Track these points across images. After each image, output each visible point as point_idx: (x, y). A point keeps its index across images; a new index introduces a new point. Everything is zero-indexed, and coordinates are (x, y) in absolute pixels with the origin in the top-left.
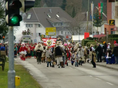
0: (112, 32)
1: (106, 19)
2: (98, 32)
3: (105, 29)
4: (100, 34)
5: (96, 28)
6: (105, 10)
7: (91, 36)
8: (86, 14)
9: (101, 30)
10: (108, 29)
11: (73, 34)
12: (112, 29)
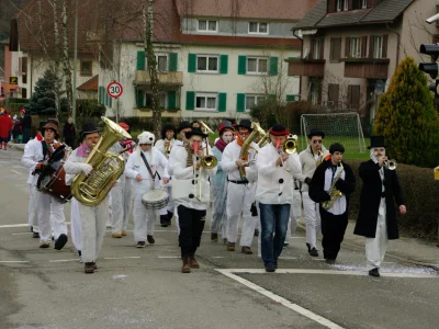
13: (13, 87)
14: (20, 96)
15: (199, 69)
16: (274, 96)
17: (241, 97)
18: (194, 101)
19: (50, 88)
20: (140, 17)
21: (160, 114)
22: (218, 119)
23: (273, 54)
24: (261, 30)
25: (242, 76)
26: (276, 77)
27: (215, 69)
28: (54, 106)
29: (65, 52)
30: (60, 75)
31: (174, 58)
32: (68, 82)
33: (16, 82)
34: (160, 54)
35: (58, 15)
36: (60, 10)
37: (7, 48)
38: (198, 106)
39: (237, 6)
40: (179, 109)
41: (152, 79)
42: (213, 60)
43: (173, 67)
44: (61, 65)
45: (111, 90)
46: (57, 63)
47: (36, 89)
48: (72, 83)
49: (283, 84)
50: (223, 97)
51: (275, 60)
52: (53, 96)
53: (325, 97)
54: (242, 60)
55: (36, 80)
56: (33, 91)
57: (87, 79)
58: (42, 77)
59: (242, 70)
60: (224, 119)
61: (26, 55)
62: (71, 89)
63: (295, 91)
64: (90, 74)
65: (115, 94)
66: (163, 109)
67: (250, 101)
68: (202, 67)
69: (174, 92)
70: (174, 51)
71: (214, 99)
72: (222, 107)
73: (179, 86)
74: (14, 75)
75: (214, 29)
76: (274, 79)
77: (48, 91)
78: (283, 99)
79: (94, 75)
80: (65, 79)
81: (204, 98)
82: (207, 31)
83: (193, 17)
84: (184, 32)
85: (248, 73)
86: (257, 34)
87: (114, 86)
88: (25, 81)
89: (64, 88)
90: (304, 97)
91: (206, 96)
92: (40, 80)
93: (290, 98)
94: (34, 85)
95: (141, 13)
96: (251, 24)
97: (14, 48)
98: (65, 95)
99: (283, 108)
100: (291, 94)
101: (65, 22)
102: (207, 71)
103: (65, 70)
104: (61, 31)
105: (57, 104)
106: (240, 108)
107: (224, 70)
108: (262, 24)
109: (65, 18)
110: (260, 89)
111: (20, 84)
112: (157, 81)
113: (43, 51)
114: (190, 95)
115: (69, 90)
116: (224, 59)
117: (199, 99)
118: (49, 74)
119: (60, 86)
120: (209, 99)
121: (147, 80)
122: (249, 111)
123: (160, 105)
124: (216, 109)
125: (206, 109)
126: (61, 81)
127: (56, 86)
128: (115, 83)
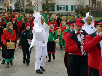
13: (8, 6)
14: (10, 8)
16: (82, 6)
17: (72, 7)
19: (18, 5)
21: (49, 12)
22: (66, 13)
28: (19, 11)
32: (23, 3)
33: (9, 4)
38: (60, 9)
40: (55, 10)
41: (46, 2)
45: (35, 5)
48: (24, 4)
49: (84, 2)
50: (67, 7)
52: (19, 8)
53: (97, 5)
57: (29, 3)
58: (16, 2)
60: (68, 13)
63: (88, 4)
64: (29, 1)
65: (36, 6)
66: (50, 11)
67: (75, 7)
69: (53, 6)
71: (65, 7)
72: (67, 9)
73: (54, 4)
74: (8, 2)
76: (81, 1)
77: (18, 6)
78: (84, 7)
79: (30, 2)
80: (22, 2)
81: (62, 7)
87: (36, 4)
89: (22, 5)
90: (91, 6)
91: (62, 6)
92: (15, 3)
93: (87, 6)
94: (14, 5)
98: (22, 7)
99: (84, 9)
100: (87, 5)
105: (20, 10)
106: (72, 9)
110: (78, 4)
111: (10, 5)
112: (48, 2)
114: (58, 6)
115: (23, 6)
117: (60, 7)
118: (18, 1)
119: (21, 5)
120: (63, 7)
121: (45, 2)
122: (75, 10)
123: (49, 9)
124: (65, 10)
125: (62, 10)
126: (21, 3)
127: (20, 5)
128: (36, 3)
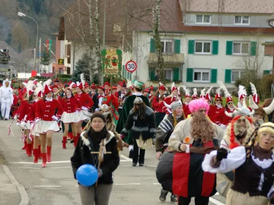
0: (60, 72)
1: (54, 58)
2: (45, 71)
3: (53, 68)
4: (47, 72)
5: (43, 66)
6: (54, 48)
7: (39, 75)
8: (33, 51)
9: (48, 69)
10: (56, 69)
11: (19, 72)
12: (60, 68)
13: (61, 66)
14: (65, 73)
15: (197, 51)
16: (253, 71)
17: (228, 72)
18: (193, 75)
19: (87, 66)
20: (150, 13)
23: (253, 39)
24: (244, 22)
25: (229, 57)
26: (254, 57)
27: (209, 51)
29: (97, 40)
30: (93, 56)
31: (178, 43)
32: (99, 61)
33: (63, 62)
34: (167, 41)
35: (92, 13)
36: (93, 10)
37: (57, 38)
38: (196, 79)
39: (223, 4)
40: (181, 81)
41: (159, 59)
42: (207, 45)
43: (177, 50)
44: (94, 49)
45: (128, 67)
46: (91, 48)
47: (77, 67)
49: (259, 62)
50: (214, 72)
51: (254, 44)
52: (89, 72)
54: (229, 44)
55: (76, 61)
56: (75, 69)
58: (81, 58)
59: (229, 52)
60: (215, 89)
61: (70, 43)
62: (101, 67)
63: (270, 68)
65: (132, 70)
66: (169, 81)
67: (235, 74)
68: (199, 50)
69: (178, 69)
70: (178, 38)
71: (208, 73)
72: (214, 80)
73: (181, 64)
74: (62, 58)
75: (208, 21)
76: (253, 59)
77: (85, 69)
78: (260, 73)
80: (97, 59)
81: (200, 73)
82: (203, 23)
83: (190, 12)
84: (186, 24)
85: (234, 54)
86: (241, 24)
87: (131, 63)
88: (69, 62)
89: (96, 67)
91: (202, 71)
92: (80, 61)
93: (266, 72)
94: (75, 65)
95: (151, 10)
96: (237, 17)
97: (61, 38)
98: (97, 72)
99: (259, 80)
101: (97, 18)
102: (203, 53)
103: (97, 53)
104: (94, 25)
105: (91, 78)
106: (227, 80)
107: (215, 52)
108: (245, 17)
109: (97, 15)
110: (242, 66)
111: (66, 64)
112: (163, 60)
113: (81, 40)
114: (190, 71)
116: (216, 44)
117: (196, 74)
118: (86, 56)
119: (94, 65)
120: (203, 73)
121: (156, 60)
122: (234, 82)
123: (167, 78)
124: (209, 81)
125: (201, 81)
126: (94, 61)
127: (90, 65)
128: (131, 61)
